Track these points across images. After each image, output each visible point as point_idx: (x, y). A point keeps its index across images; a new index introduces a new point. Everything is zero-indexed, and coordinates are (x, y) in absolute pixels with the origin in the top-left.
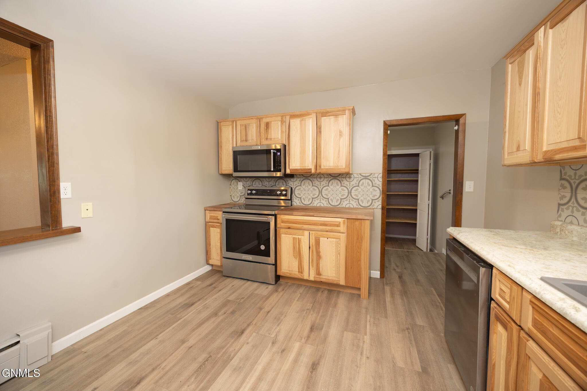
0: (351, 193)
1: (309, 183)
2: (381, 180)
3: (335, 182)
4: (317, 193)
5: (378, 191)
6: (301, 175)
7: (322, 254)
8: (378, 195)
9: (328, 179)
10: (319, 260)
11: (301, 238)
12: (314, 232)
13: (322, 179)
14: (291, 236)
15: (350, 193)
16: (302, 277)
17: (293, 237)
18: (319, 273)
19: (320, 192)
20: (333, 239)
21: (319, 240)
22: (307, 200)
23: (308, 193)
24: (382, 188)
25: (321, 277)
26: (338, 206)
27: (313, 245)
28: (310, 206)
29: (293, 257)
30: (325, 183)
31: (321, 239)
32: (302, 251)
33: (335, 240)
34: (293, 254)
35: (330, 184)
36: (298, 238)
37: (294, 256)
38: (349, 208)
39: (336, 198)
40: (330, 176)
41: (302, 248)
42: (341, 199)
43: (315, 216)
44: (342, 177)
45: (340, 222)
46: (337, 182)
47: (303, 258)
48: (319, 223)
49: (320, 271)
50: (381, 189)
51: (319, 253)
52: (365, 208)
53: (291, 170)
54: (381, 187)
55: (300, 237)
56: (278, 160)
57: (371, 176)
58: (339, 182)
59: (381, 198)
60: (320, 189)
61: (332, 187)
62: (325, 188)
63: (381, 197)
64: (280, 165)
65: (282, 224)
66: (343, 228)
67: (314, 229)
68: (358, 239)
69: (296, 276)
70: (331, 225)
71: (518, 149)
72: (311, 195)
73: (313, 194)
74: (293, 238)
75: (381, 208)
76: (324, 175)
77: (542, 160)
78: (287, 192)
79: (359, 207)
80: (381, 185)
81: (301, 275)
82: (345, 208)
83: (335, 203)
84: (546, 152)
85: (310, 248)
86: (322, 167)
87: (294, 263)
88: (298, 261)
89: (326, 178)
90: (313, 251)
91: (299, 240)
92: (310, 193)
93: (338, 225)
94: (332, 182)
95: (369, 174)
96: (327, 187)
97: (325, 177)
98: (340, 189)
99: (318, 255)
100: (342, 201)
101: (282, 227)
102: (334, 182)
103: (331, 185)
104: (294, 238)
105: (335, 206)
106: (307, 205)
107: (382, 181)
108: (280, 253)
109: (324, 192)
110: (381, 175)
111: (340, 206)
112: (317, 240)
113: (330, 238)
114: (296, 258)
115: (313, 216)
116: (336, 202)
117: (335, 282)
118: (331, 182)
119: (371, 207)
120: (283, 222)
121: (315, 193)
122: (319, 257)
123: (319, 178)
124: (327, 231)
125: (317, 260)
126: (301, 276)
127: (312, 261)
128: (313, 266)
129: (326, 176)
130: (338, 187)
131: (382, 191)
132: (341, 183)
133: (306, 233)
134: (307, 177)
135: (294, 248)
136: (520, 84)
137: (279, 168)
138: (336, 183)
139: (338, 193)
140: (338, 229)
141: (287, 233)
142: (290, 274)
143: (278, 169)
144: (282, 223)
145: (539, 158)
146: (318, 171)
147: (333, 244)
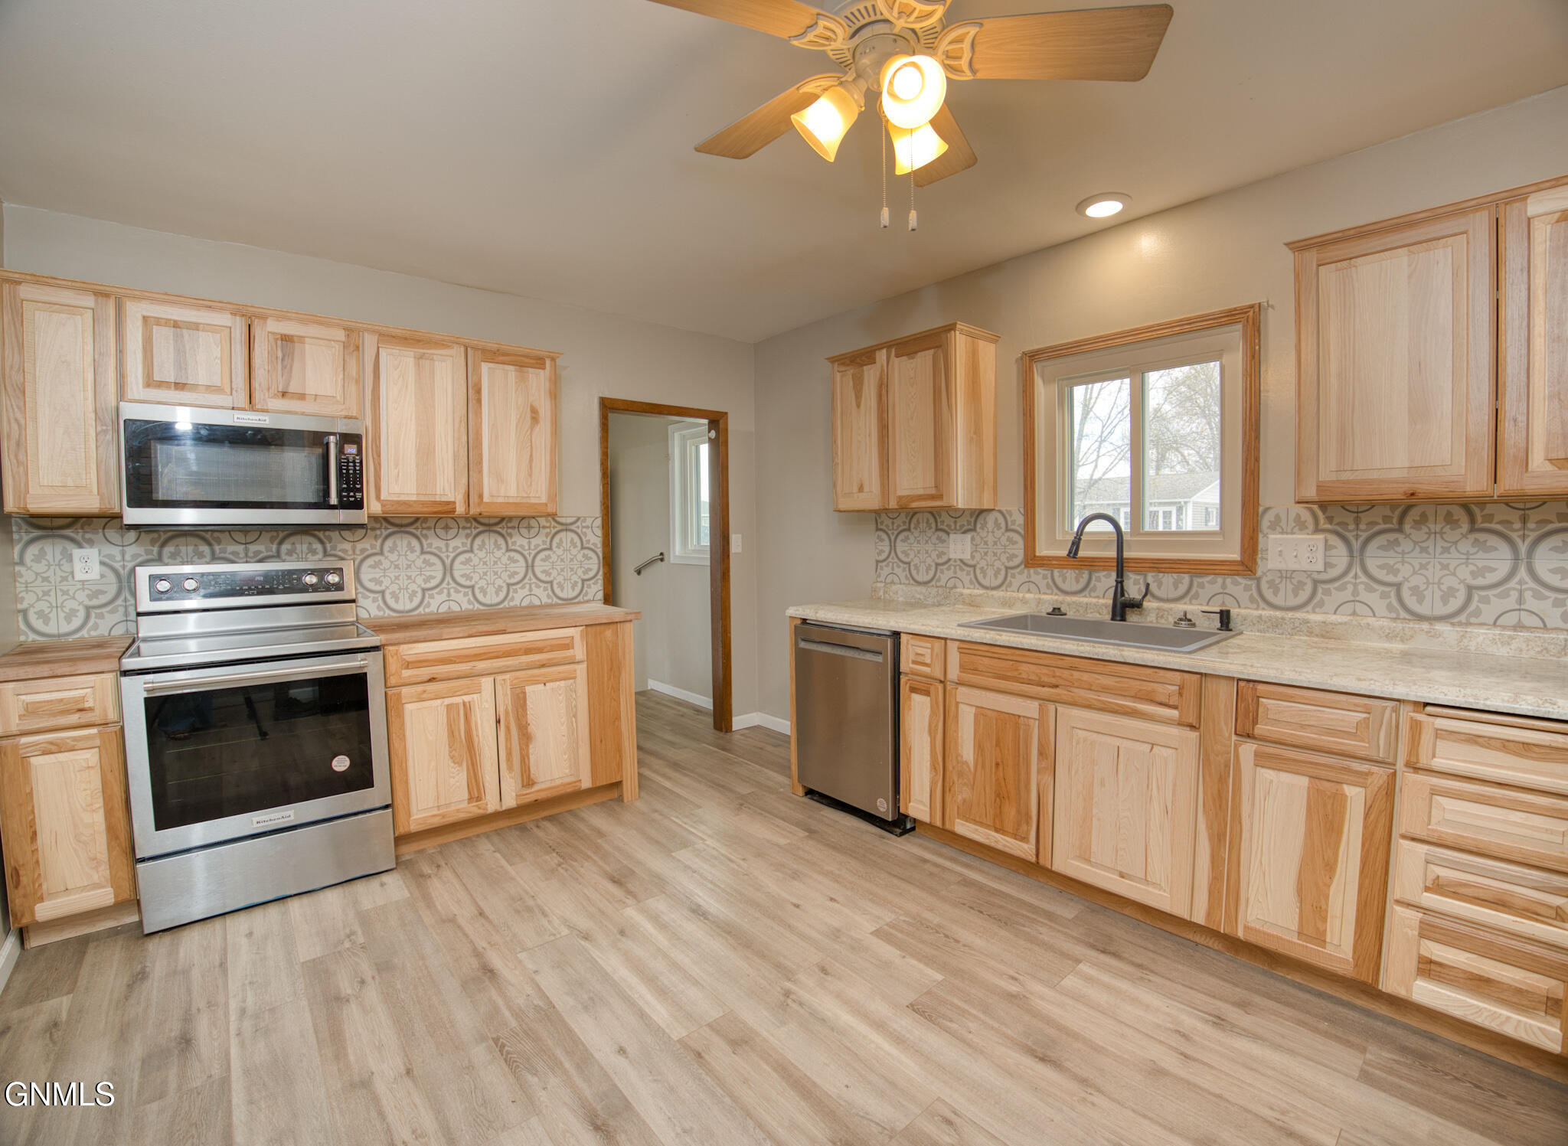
0: (533, 566)
1: (409, 543)
2: (599, 532)
3: (490, 540)
4: (439, 575)
5: (595, 560)
6: (382, 521)
7: (532, 729)
8: (595, 567)
9: (468, 531)
10: (528, 746)
11: (471, 700)
12: (507, 676)
13: (453, 532)
14: (439, 701)
15: (530, 567)
16: (481, 812)
17: (445, 703)
18: (528, 781)
19: (448, 570)
20: (558, 683)
21: (525, 693)
22: (404, 597)
23: (409, 574)
24: (604, 553)
25: (536, 788)
26: (501, 606)
27: (507, 713)
28: (418, 615)
29: (451, 761)
30: (463, 543)
31: (528, 689)
32: (478, 736)
33: (562, 683)
34: (450, 752)
35: (476, 546)
36: (464, 703)
37: (452, 757)
38: (531, 607)
39: (494, 584)
40: (474, 524)
41: (477, 730)
42: (509, 585)
43: (508, 631)
44: (509, 525)
45: (573, 637)
46: (496, 541)
47: (480, 756)
48: (520, 649)
49: (532, 776)
50: (601, 555)
51: (526, 728)
52: (569, 601)
53: (383, 504)
54: (601, 549)
55: (467, 698)
56: (348, 470)
57: (579, 523)
58: (501, 541)
59: (600, 576)
60: (448, 562)
61: (482, 554)
62: (462, 558)
63: (601, 573)
64: (358, 486)
65: (406, 673)
66: (579, 651)
67: (508, 667)
68: (611, 669)
69: (462, 816)
70: (553, 648)
71: (861, 489)
72: (420, 580)
73: (424, 577)
74: (448, 705)
75: (602, 598)
76: (458, 520)
77: (896, 507)
78: (342, 577)
79: (555, 600)
80: (600, 545)
81: (477, 806)
82: (521, 607)
83: (492, 598)
84: (900, 498)
85: (498, 722)
86: (486, 499)
87: (454, 778)
88: (468, 769)
89: (464, 528)
90: (508, 728)
91: (468, 708)
92: (414, 575)
93: (568, 645)
94: (483, 540)
95: (574, 519)
96: (467, 555)
97: (461, 526)
98: (505, 560)
99: (524, 735)
100: (511, 590)
101: (407, 681)
102: (487, 541)
103: (480, 549)
104: (449, 707)
105: (491, 605)
106: (407, 612)
107: (603, 534)
108: (404, 765)
109: (459, 570)
110: (599, 522)
111: (506, 604)
112: (518, 694)
113: (552, 681)
114: (458, 763)
115: (503, 632)
116: (494, 596)
117: (569, 790)
118: (478, 541)
119: (580, 598)
120: (408, 665)
121: (432, 573)
122: (526, 737)
123: (443, 528)
124: (543, 666)
125: (521, 749)
126: (480, 808)
127: (509, 754)
128: (510, 768)
129: (462, 523)
130: (498, 554)
131: (604, 558)
132: (507, 542)
133: (487, 682)
134: (402, 526)
135: (452, 733)
136: (858, 406)
137: (354, 496)
138: (492, 541)
139: (500, 570)
140: (569, 654)
141: (425, 696)
142: (444, 816)
143: (352, 499)
144: (407, 668)
145: (893, 504)
146: (474, 511)
147: (560, 695)
